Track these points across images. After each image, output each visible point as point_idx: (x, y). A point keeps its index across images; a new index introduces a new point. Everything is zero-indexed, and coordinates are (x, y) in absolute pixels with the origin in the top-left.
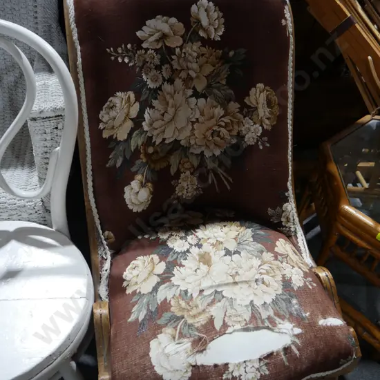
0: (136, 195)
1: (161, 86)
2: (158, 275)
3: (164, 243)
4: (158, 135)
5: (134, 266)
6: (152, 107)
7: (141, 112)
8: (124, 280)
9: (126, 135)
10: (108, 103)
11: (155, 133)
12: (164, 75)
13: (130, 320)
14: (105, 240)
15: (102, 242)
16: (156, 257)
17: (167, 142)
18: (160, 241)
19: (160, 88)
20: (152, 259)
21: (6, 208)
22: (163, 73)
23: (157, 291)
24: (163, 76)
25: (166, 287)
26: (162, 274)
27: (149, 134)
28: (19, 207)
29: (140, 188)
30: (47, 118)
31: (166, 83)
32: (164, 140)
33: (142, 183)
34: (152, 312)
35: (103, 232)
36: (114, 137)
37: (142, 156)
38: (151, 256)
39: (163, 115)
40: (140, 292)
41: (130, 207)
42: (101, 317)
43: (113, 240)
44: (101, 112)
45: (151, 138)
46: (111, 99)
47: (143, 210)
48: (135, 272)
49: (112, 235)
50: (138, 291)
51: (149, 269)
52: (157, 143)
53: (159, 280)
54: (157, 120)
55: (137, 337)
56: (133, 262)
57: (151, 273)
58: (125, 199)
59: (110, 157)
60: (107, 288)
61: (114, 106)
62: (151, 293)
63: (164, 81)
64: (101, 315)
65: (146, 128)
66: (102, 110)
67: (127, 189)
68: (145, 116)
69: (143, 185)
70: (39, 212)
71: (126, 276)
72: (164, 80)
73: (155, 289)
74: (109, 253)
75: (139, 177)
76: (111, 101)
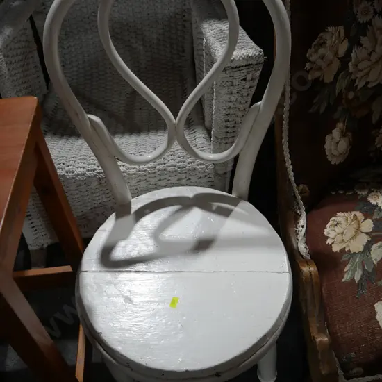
0: (336, 145)
1: (371, 20)
2: (367, 233)
3: (365, 199)
4: (362, 77)
5: (335, 223)
6: (360, 45)
7: (349, 51)
8: (328, 237)
9: (333, 77)
10: (318, 39)
11: (359, 75)
12: (376, 8)
13: (344, 280)
14: (300, 193)
15: (295, 196)
16: (359, 214)
17: (369, 86)
18: (359, 197)
19: (370, 23)
20: (355, 216)
21: (176, 171)
22: (375, 4)
23: (370, 251)
24: (374, 9)
25: (379, 247)
26: (372, 232)
27: (353, 77)
28: (189, 170)
29: (340, 138)
30: (236, 67)
31: (377, 16)
32: (367, 83)
33: (342, 132)
34: (369, 273)
35: (298, 185)
36: (321, 79)
37: (344, 101)
38: (354, 213)
39: (370, 54)
40: (349, 251)
41: (329, 158)
42: (311, 275)
43: (307, 194)
44: (309, 50)
45: (354, 81)
46: (322, 34)
47: (340, 162)
48: (338, 229)
49: (307, 189)
50: (347, 249)
51: (355, 226)
52: (359, 87)
53: (370, 239)
54: (363, 60)
55: (357, 298)
56: (333, 218)
57: (358, 231)
58: (325, 149)
59: (315, 101)
60: (305, 245)
61: (325, 43)
62: (363, 252)
63: (376, 14)
64: (310, 273)
65: (351, 69)
66: (311, 47)
67: (328, 138)
68: (352, 55)
69: (343, 135)
70: (209, 176)
71: (328, 233)
72: (375, 12)
73: (367, 248)
74: (303, 208)
75: (340, 125)
76: (321, 37)
